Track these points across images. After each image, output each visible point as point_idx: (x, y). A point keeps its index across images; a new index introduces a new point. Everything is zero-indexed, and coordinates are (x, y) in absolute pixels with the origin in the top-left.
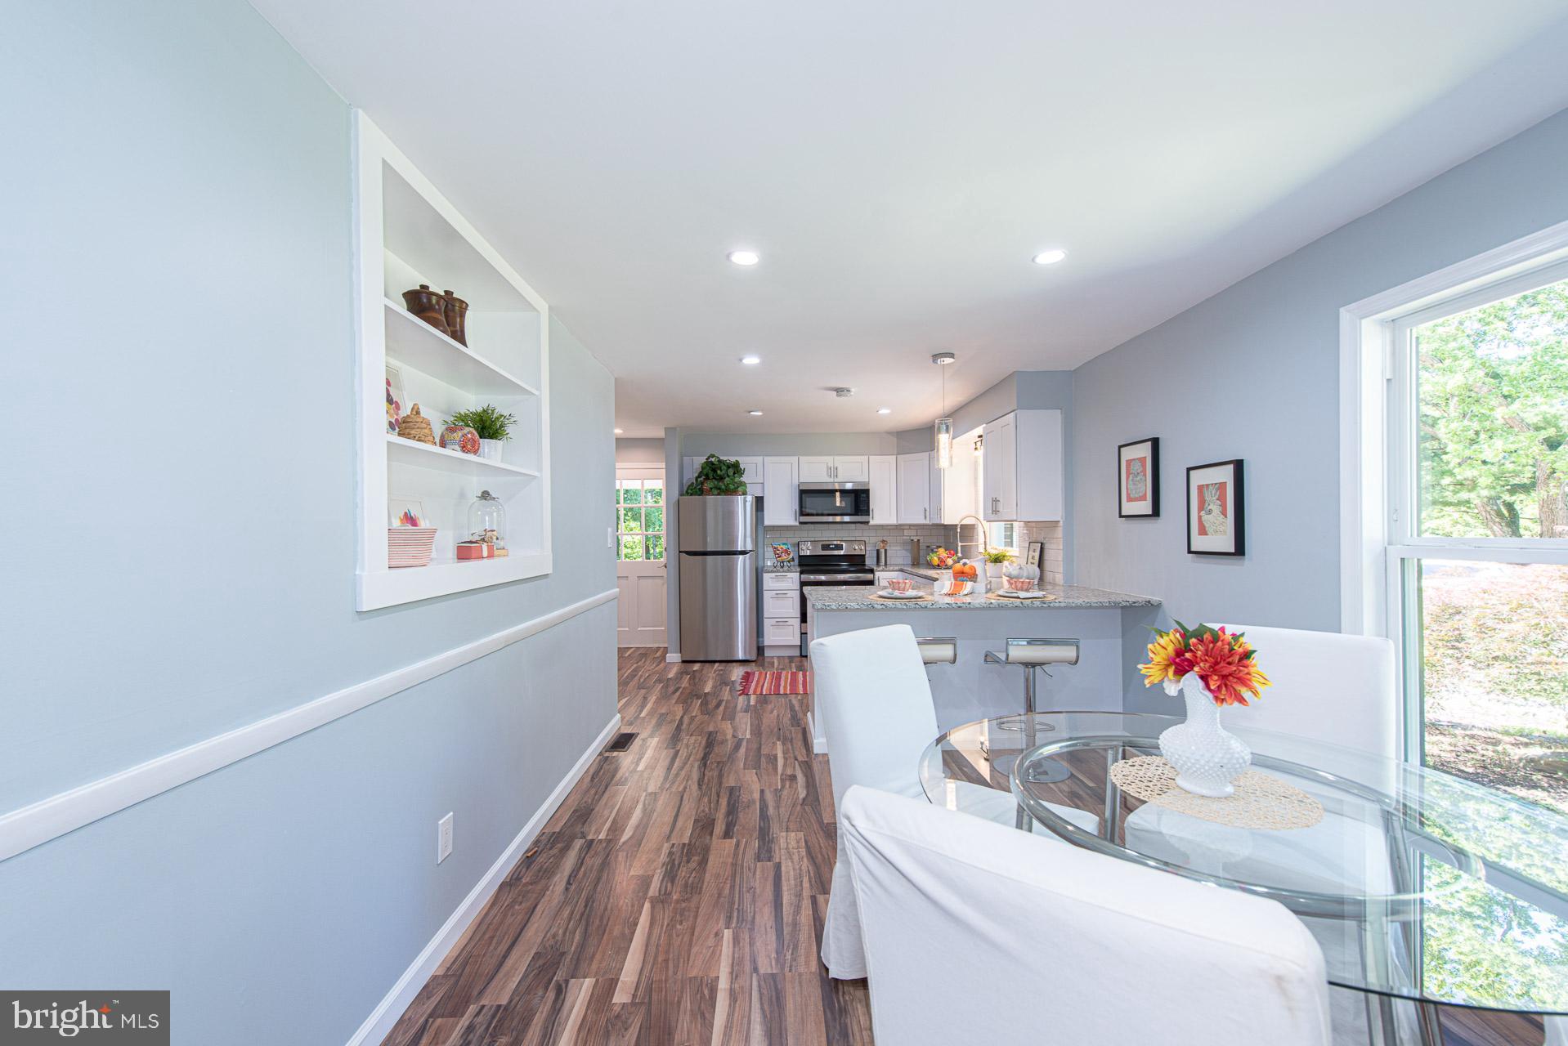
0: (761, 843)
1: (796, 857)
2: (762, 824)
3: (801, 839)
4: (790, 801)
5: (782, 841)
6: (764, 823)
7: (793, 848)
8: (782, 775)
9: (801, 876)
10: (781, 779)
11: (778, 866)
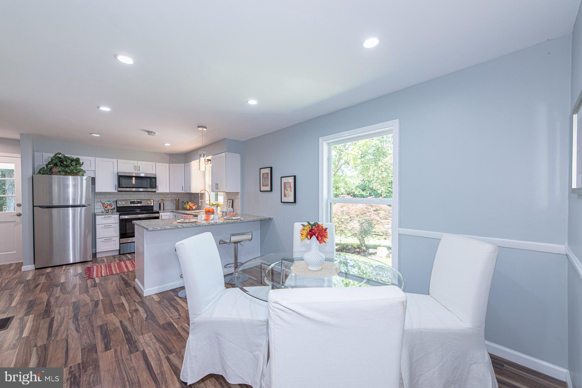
0: (130, 345)
1: (151, 344)
2: (127, 336)
3: (151, 335)
4: (139, 321)
5: (142, 341)
6: (128, 336)
7: (148, 341)
8: (129, 311)
9: (157, 351)
10: (130, 313)
11: (144, 352)
